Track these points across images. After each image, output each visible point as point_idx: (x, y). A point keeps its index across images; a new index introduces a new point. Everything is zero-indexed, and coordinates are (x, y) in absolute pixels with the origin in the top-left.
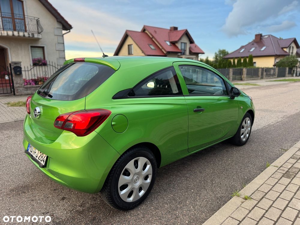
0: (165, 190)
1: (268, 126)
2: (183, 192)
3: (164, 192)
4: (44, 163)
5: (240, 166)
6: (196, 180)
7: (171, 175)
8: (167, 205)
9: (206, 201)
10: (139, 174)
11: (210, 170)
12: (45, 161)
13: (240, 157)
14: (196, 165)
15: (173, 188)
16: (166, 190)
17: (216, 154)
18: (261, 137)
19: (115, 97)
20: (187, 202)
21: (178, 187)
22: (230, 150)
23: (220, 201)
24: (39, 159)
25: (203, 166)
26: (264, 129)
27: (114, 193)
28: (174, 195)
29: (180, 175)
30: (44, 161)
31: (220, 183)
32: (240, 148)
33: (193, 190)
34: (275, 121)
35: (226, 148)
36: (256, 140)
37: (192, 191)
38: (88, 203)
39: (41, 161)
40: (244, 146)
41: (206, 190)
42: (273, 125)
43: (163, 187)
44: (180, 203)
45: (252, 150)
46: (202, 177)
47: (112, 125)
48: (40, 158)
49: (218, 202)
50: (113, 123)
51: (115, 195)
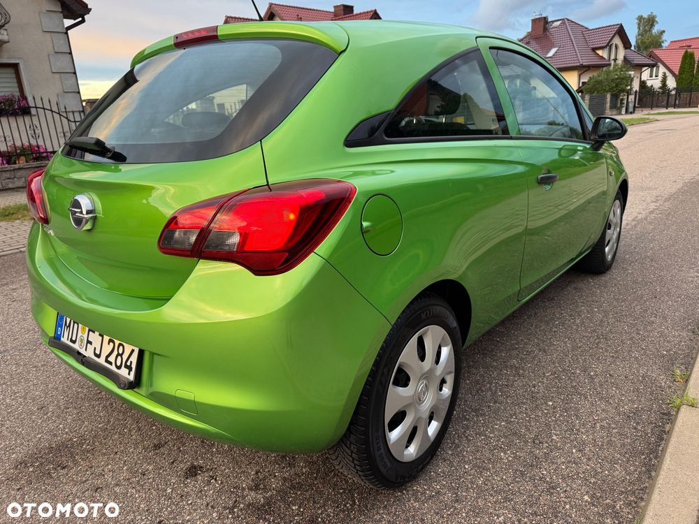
0: (476, 411)
1: (634, 223)
2: (526, 409)
3: (478, 416)
4: (133, 373)
5: (631, 323)
6: (544, 374)
7: (469, 367)
8: (505, 453)
9: (602, 427)
10: (427, 376)
11: (565, 343)
12: (134, 366)
13: (617, 300)
14: (520, 332)
15: (495, 402)
16: (478, 410)
17: (553, 299)
18: (635, 248)
19: (351, 142)
20: (555, 437)
21: (507, 397)
22: (580, 285)
23: (638, 423)
24: (111, 363)
25: (539, 333)
26: (630, 229)
27: (378, 443)
28: (509, 422)
29: (495, 364)
30: (129, 368)
31: (610, 375)
32: (603, 278)
33: (551, 401)
34: (644, 210)
35: (570, 282)
36: (628, 256)
37: (551, 403)
38: (275, 476)
39: (119, 368)
40: (608, 272)
41: (586, 398)
42: (646, 219)
43: (466, 401)
44: (537, 442)
45: (635, 282)
46: (554, 363)
47: (363, 231)
48: (112, 359)
49: (635, 428)
50: (365, 224)
51: (379, 449)
